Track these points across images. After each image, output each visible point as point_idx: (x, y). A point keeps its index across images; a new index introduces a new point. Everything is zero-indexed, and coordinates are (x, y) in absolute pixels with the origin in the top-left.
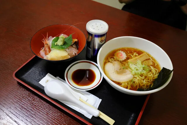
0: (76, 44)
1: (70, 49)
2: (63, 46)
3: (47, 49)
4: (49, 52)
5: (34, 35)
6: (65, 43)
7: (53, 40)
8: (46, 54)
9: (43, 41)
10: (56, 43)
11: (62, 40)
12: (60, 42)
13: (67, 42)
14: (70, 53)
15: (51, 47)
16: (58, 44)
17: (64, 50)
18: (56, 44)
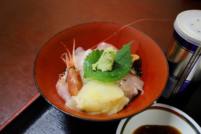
0: (137, 66)
1: (128, 81)
2: (112, 74)
3: (74, 80)
4: (79, 89)
5: (44, 45)
6: (115, 66)
7: (87, 57)
8: (71, 94)
9: (64, 57)
10: (96, 65)
11: (111, 58)
12: (104, 64)
13: (119, 62)
14: (128, 90)
15: (82, 74)
16: (99, 68)
17: (116, 84)
18: (94, 69)
